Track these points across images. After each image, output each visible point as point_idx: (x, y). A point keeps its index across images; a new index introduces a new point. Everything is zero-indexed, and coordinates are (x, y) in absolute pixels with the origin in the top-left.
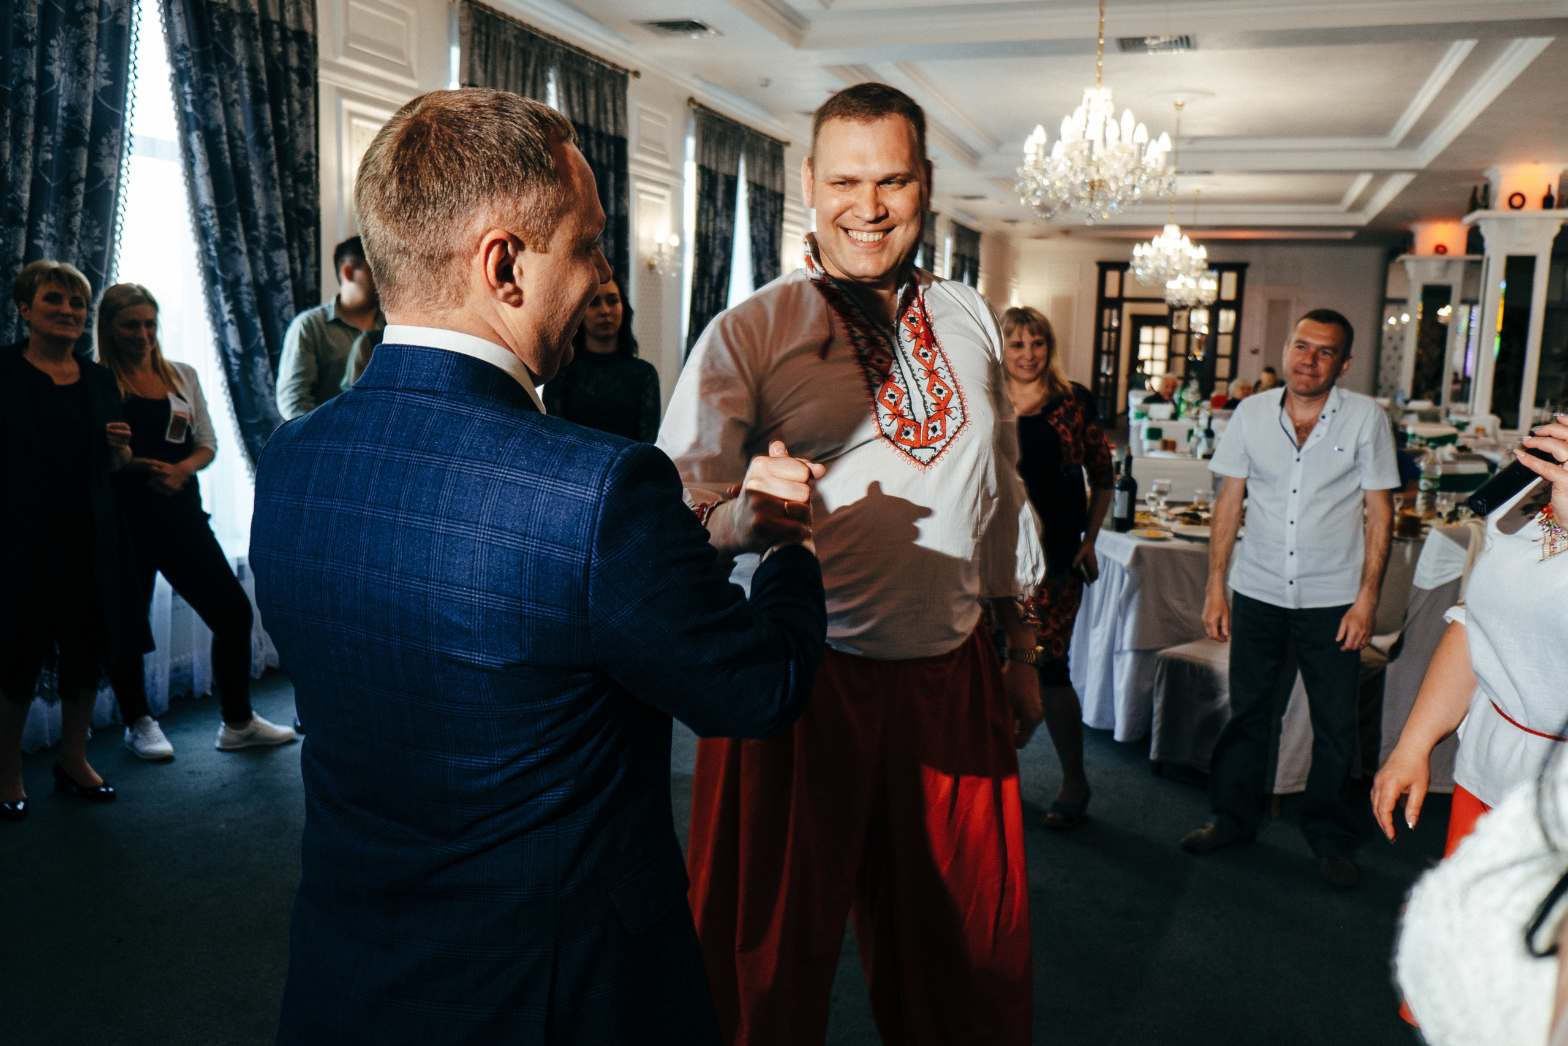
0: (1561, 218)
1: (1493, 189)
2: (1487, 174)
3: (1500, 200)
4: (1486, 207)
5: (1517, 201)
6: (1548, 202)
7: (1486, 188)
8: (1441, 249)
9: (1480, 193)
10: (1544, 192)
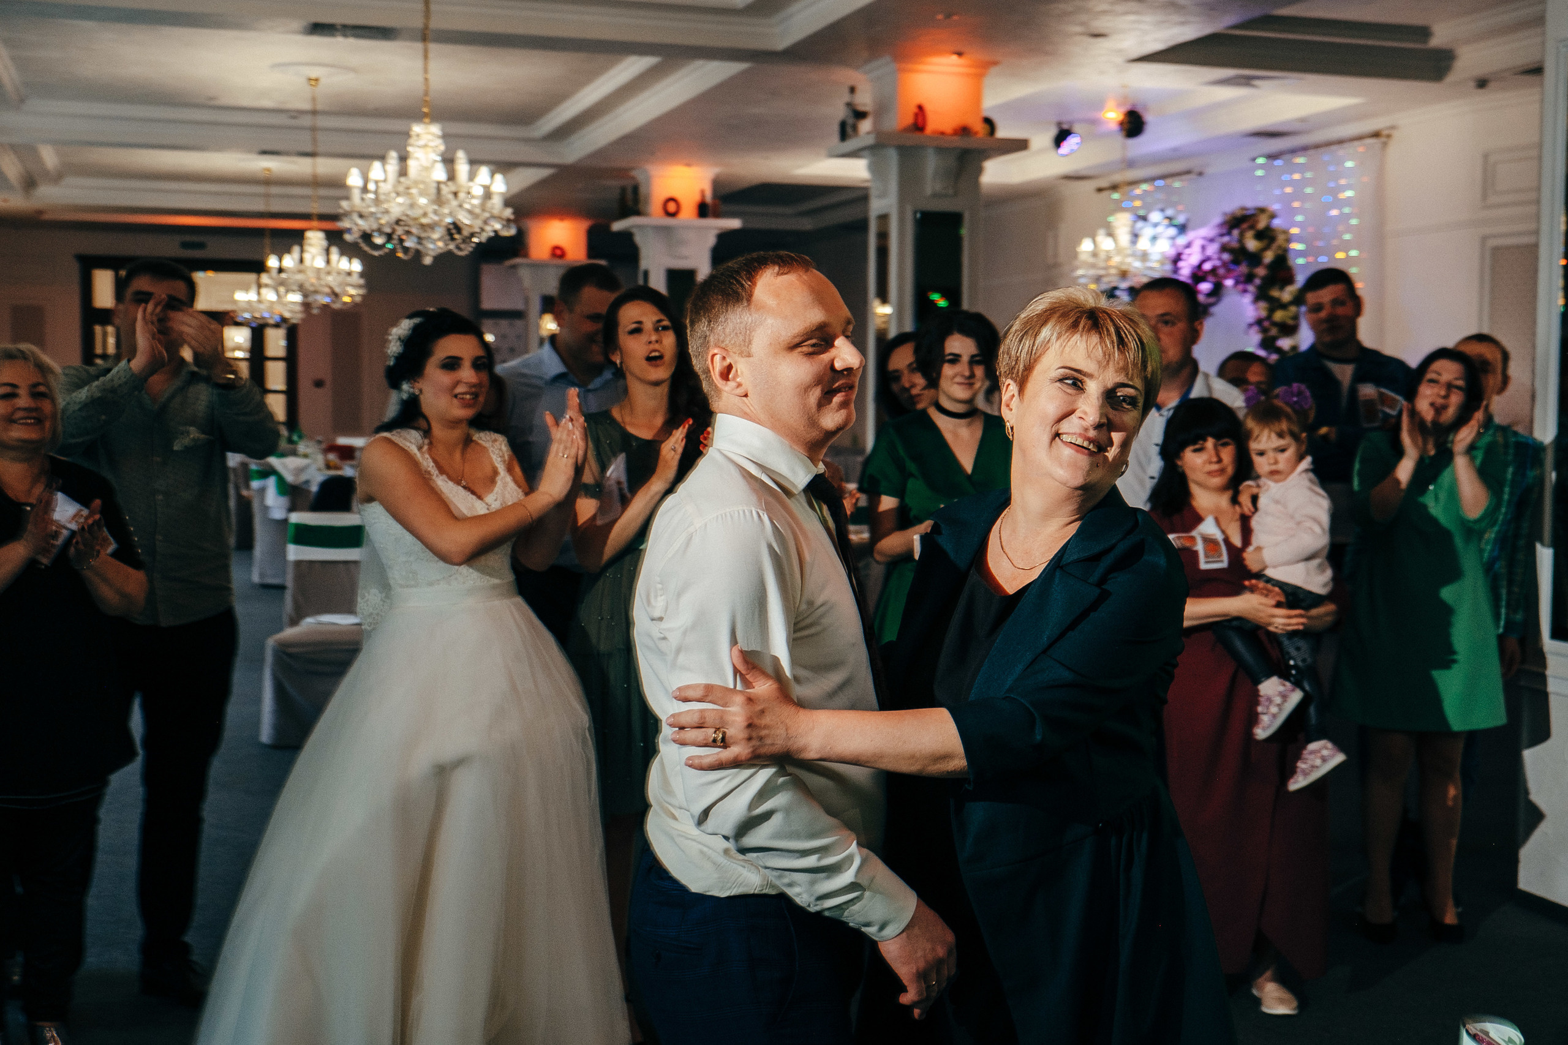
0: (715, 228)
1: (642, 190)
2: (634, 173)
3: (655, 206)
4: (638, 213)
5: (672, 207)
6: (703, 210)
7: (636, 189)
8: (558, 252)
9: (629, 192)
10: (697, 198)
